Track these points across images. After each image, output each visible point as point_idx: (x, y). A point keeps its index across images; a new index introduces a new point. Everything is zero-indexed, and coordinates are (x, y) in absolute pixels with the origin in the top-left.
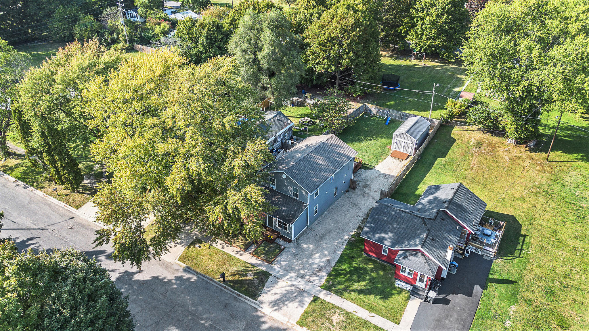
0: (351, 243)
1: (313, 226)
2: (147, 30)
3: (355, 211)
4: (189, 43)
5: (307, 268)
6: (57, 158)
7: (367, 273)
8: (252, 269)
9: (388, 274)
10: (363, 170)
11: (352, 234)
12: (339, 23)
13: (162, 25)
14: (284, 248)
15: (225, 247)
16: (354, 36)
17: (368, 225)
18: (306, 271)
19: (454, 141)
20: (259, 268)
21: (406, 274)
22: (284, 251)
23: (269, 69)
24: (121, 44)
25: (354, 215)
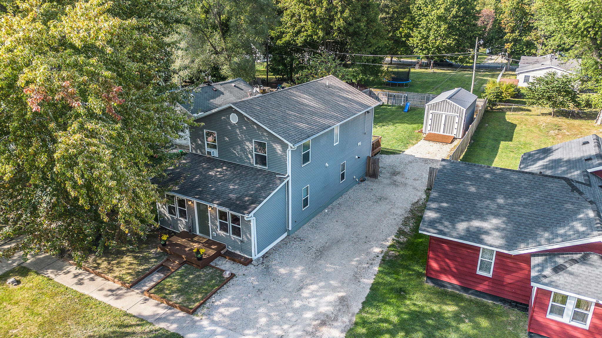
0: (389, 261)
1: (300, 233)
3: (384, 207)
5: (288, 320)
7: (448, 325)
8: (138, 329)
9: (505, 325)
10: (383, 156)
11: (388, 244)
14: (232, 276)
15: (86, 282)
17: (433, 205)
18: (286, 327)
20: (157, 326)
21: (566, 319)
22: (231, 282)
25: (385, 213)
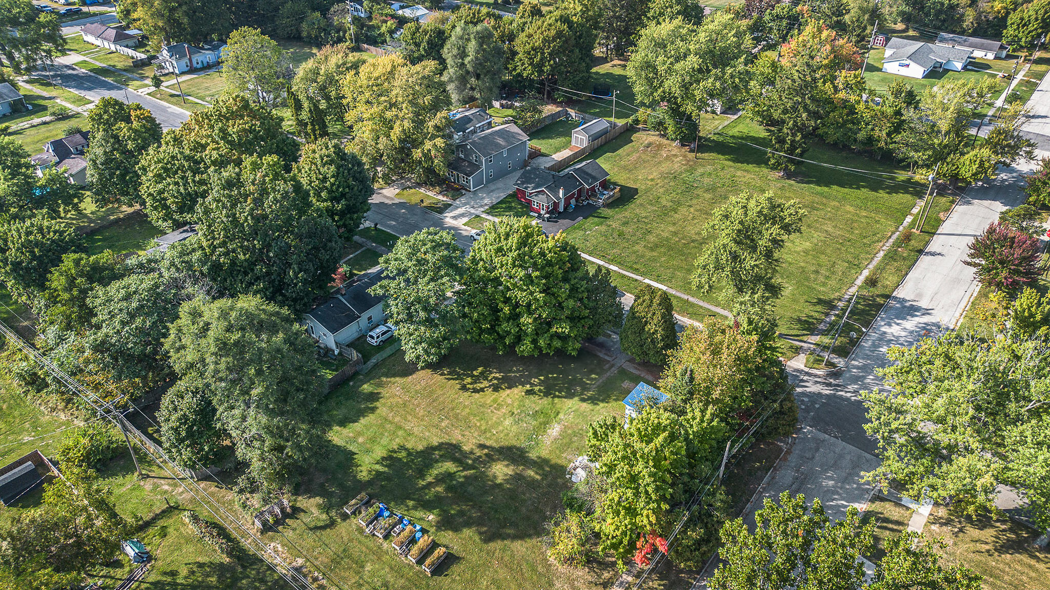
1: (488, 186)
2: (372, 28)
4: (412, 47)
6: (317, 127)
10: (539, 156)
12: (542, 33)
13: (389, 23)
16: (555, 46)
19: (632, 141)
23: (475, 71)
24: (347, 44)
